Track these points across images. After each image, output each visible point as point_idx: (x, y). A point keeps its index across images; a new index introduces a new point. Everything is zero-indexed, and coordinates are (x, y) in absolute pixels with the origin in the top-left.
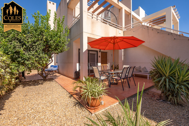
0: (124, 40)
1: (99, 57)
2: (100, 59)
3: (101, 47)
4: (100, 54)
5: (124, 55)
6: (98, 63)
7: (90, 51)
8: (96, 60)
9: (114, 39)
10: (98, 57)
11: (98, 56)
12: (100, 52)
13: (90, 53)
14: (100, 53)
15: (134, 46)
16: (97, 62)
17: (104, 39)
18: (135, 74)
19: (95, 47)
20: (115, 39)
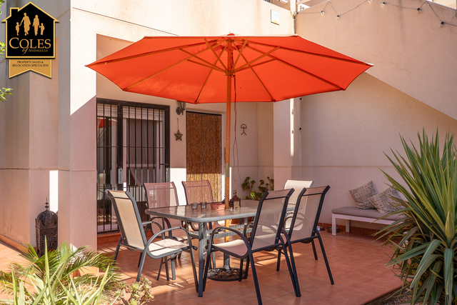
0: (279, 53)
1: (178, 136)
2: (179, 149)
3: (176, 89)
4: (178, 123)
5: (300, 129)
6: (172, 170)
7: (125, 110)
8: (160, 153)
9: (230, 50)
10: (172, 138)
11: (173, 131)
12: (179, 111)
13: (125, 116)
14: (183, 117)
15: (333, 87)
16: (167, 165)
17: (181, 48)
18: (350, 221)
19: (140, 85)
20: (238, 47)
